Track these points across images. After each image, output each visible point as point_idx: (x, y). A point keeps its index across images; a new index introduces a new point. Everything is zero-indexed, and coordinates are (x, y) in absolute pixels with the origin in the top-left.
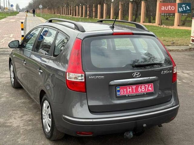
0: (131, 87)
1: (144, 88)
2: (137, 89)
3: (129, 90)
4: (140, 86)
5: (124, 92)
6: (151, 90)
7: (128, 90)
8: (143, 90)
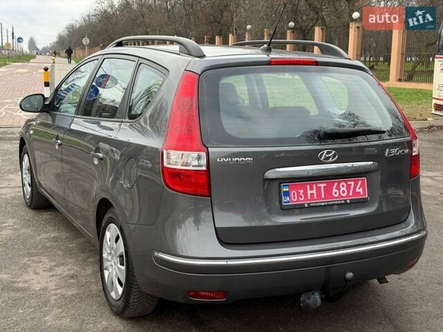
0: (314, 186)
1: (344, 189)
2: (328, 191)
3: (312, 192)
4: (336, 184)
5: (299, 196)
6: (362, 193)
7: (309, 192)
8: (344, 192)
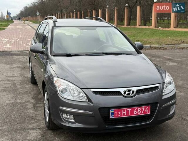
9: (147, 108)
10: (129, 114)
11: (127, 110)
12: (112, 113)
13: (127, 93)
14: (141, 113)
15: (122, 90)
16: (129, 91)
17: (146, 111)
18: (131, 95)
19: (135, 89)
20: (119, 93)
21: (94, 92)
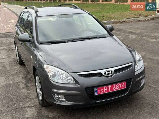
9: (124, 84)
10: (110, 90)
11: (108, 88)
12: (96, 91)
13: (107, 73)
14: (119, 89)
15: (103, 72)
16: (108, 71)
17: (123, 86)
18: (110, 75)
19: (113, 69)
20: (100, 74)
21: (80, 75)
